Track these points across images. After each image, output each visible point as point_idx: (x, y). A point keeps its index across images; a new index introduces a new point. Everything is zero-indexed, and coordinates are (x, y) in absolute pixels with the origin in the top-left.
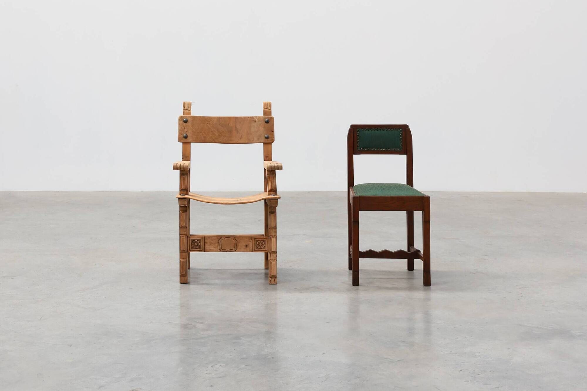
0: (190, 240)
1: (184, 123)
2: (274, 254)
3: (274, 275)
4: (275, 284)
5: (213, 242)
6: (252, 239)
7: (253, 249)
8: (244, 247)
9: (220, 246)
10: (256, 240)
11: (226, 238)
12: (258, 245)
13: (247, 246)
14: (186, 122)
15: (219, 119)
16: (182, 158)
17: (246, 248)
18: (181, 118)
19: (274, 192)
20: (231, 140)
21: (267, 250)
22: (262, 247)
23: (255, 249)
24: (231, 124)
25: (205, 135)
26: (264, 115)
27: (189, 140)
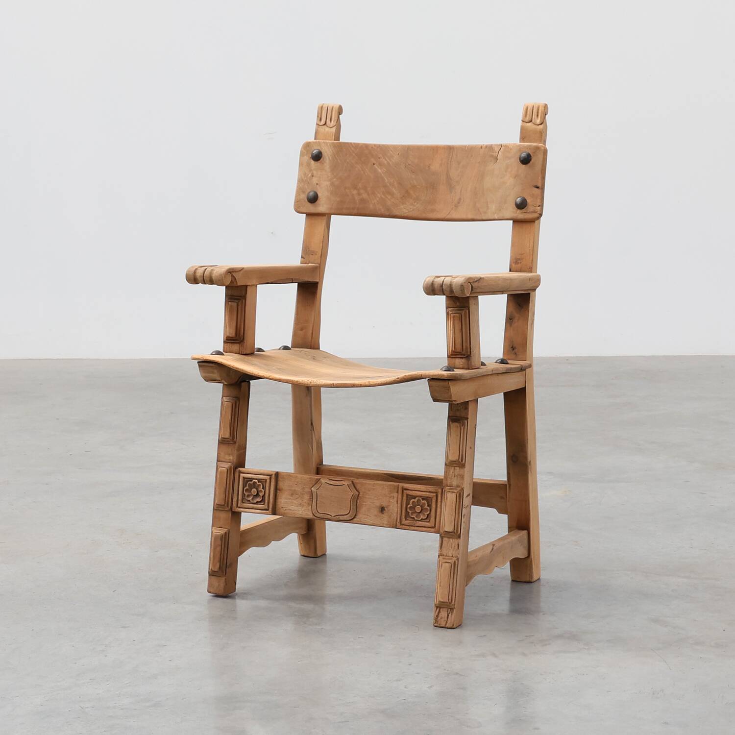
0: (241, 479)
1: (313, 162)
2: (451, 540)
3: (446, 600)
4: (447, 628)
5: (297, 489)
6: (398, 492)
7: (398, 520)
8: (376, 511)
9: (314, 504)
10: (407, 495)
11: (332, 482)
12: (413, 508)
13: (382, 509)
14: (317, 157)
15: (407, 151)
16: (302, 257)
17: (380, 514)
18: (307, 145)
19: (463, 360)
20: (433, 211)
21: (435, 526)
22: (422, 517)
23: (404, 522)
24: (436, 166)
25: (365, 196)
26: (520, 142)
27: (322, 206)
